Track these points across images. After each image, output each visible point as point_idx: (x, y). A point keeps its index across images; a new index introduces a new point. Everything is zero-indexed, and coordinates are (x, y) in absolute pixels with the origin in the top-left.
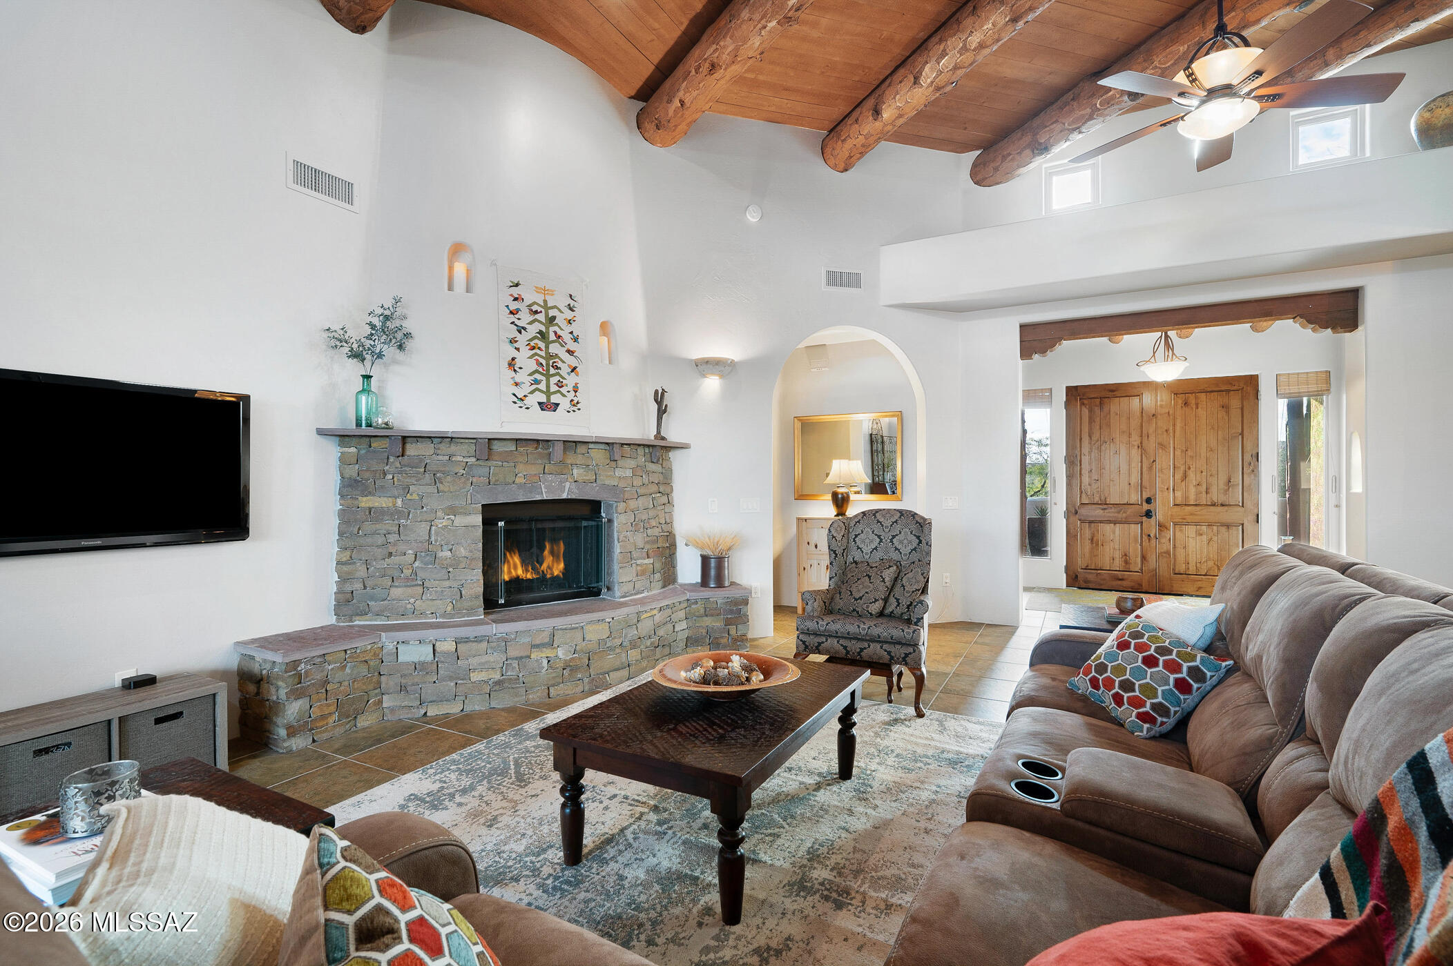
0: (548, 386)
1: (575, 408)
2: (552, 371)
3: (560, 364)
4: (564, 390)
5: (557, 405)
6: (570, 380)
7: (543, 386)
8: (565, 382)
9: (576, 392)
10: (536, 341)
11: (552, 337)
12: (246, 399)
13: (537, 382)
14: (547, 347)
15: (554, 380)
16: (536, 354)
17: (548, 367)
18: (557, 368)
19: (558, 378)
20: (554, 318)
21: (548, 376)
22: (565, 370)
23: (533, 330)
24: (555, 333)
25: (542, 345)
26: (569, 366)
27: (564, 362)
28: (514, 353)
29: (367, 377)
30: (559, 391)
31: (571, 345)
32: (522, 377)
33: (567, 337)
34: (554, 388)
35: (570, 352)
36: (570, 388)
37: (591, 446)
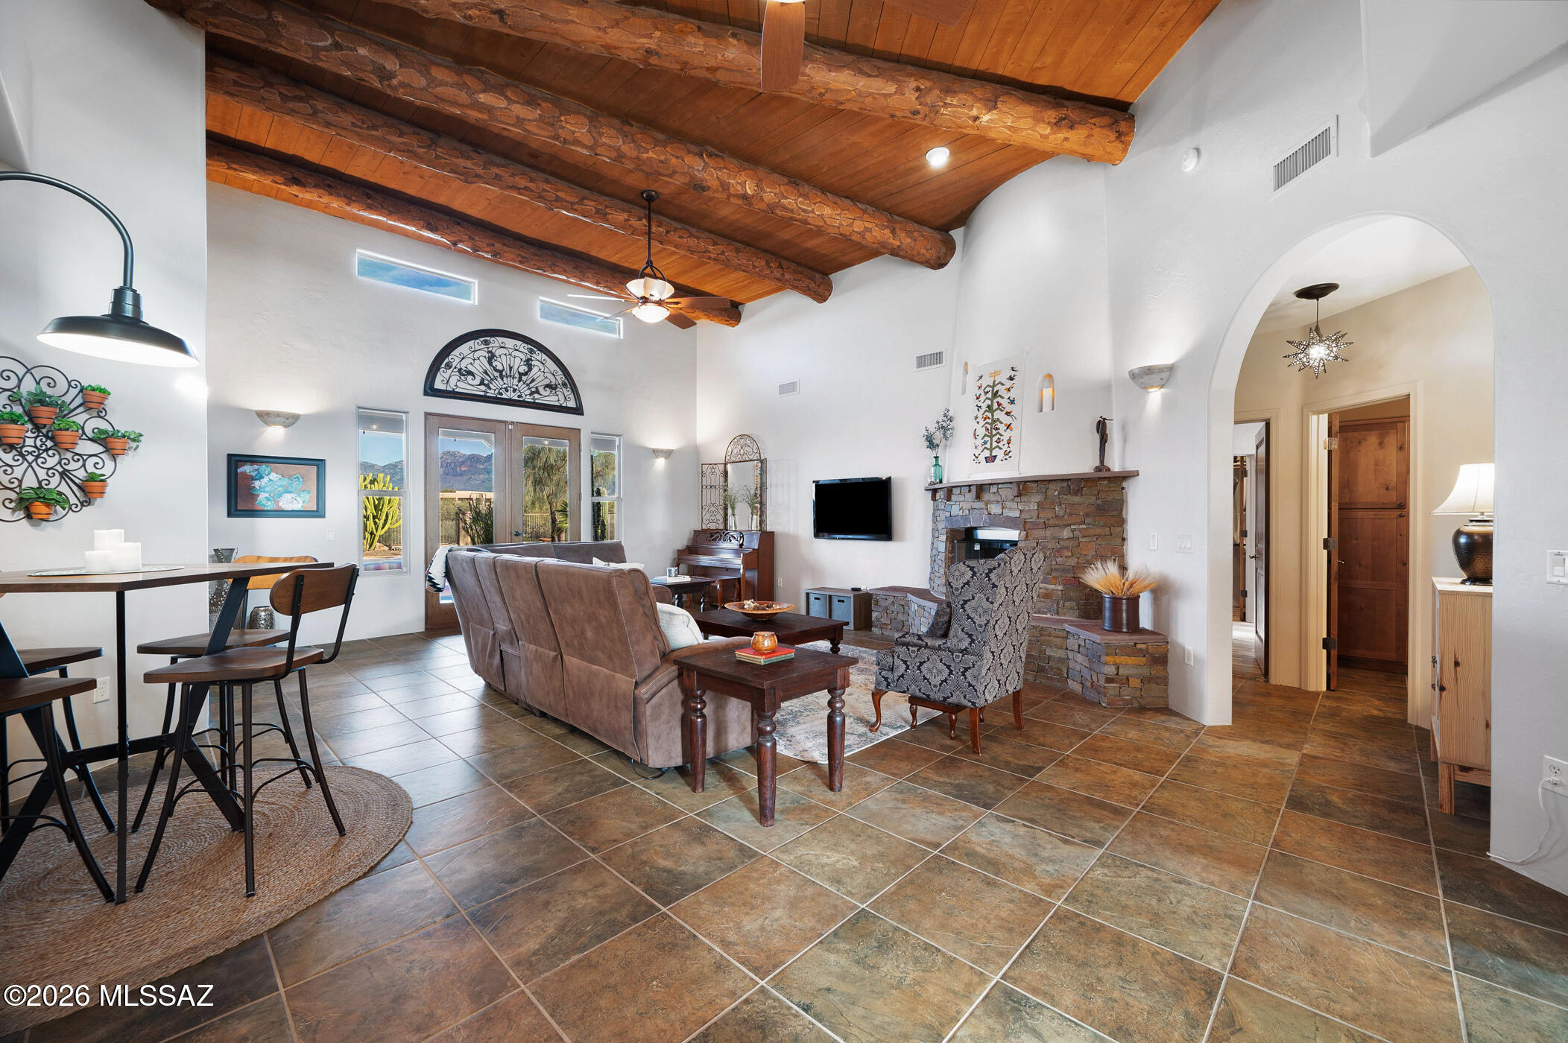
0: (991, 444)
1: (1007, 457)
2: (994, 432)
3: (999, 425)
4: (1000, 445)
5: (995, 456)
6: (1005, 438)
7: (988, 446)
8: (1002, 438)
9: (1009, 443)
10: (987, 413)
11: (995, 406)
12: (890, 478)
13: (985, 443)
14: (993, 415)
15: (995, 439)
16: (987, 423)
17: (992, 429)
18: (997, 429)
19: (998, 436)
20: (997, 391)
21: (992, 436)
22: (1002, 428)
23: (984, 407)
24: (998, 402)
25: (989, 415)
26: (1005, 425)
27: (1001, 423)
28: (976, 426)
29: (936, 458)
30: (998, 446)
31: (1009, 408)
32: (979, 441)
33: (1004, 402)
34: (995, 444)
35: (1008, 414)
36: (1005, 442)
37: (1000, 486)
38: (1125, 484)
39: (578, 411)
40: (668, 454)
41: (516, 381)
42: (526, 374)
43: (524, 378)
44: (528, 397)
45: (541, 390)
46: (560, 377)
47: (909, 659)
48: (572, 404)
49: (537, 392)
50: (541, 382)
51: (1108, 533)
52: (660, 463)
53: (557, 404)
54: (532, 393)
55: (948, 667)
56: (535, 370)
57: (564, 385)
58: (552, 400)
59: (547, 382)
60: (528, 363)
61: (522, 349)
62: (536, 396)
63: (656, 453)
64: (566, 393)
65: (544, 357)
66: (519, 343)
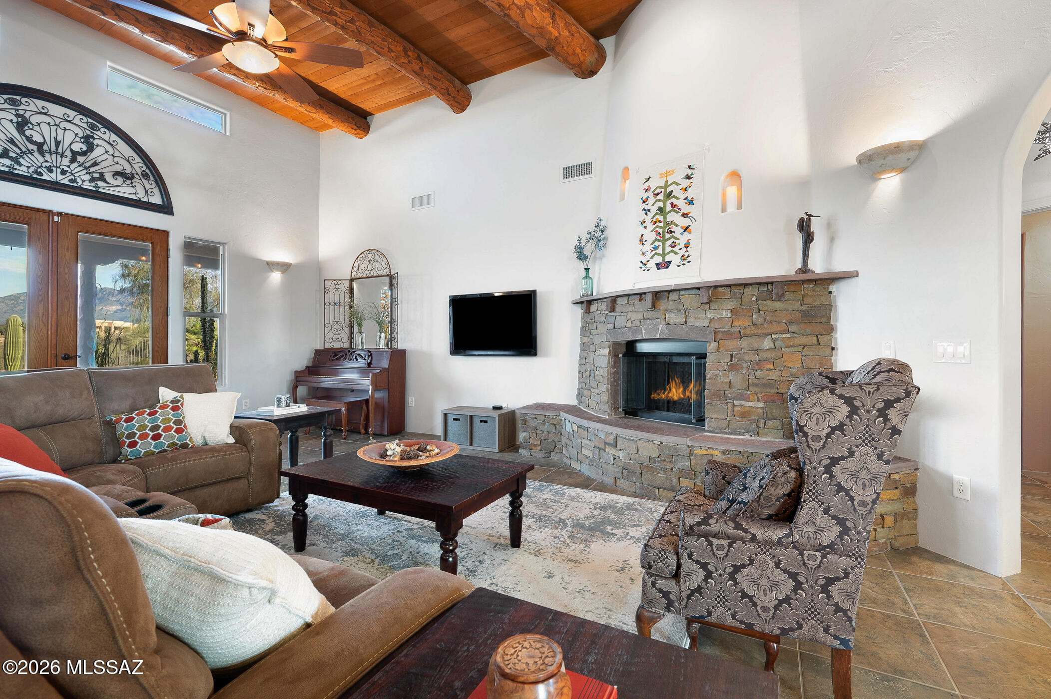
0: (664, 249)
1: (685, 262)
2: (667, 236)
3: (674, 228)
4: (676, 249)
5: (670, 262)
6: (682, 241)
7: (660, 251)
8: (677, 242)
9: (687, 247)
10: (657, 216)
11: (669, 208)
12: (534, 292)
13: (656, 248)
14: (665, 218)
15: (669, 243)
16: (658, 227)
17: (665, 233)
18: (671, 232)
19: (672, 240)
20: (671, 192)
21: (664, 241)
22: (678, 231)
23: (654, 209)
24: (672, 204)
25: (661, 218)
26: (682, 227)
27: (677, 225)
28: (643, 231)
29: (587, 269)
30: (672, 251)
31: (686, 209)
32: (648, 247)
33: (681, 203)
34: (668, 249)
35: (685, 215)
36: (682, 246)
38: (833, 288)
39: (166, 208)
40: (285, 267)
41: (66, 161)
42: (84, 154)
43: (80, 159)
44: (87, 183)
45: (109, 177)
46: (138, 166)
47: (712, 561)
48: (156, 199)
49: (102, 178)
50: (107, 166)
51: (815, 342)
52: (276, 277)
53: (133, 197)
54: (93, 180)
55: (793, 576)
56: (98, 152)
57: (145, 176)
58: (126, 192)
59: (118, 168)
60: (88, 140)
61: (76, 121)
62: (101, 184)
63: (271, 266)
64: (148, 186)
65: (114, 137)
66: (72, 113)
